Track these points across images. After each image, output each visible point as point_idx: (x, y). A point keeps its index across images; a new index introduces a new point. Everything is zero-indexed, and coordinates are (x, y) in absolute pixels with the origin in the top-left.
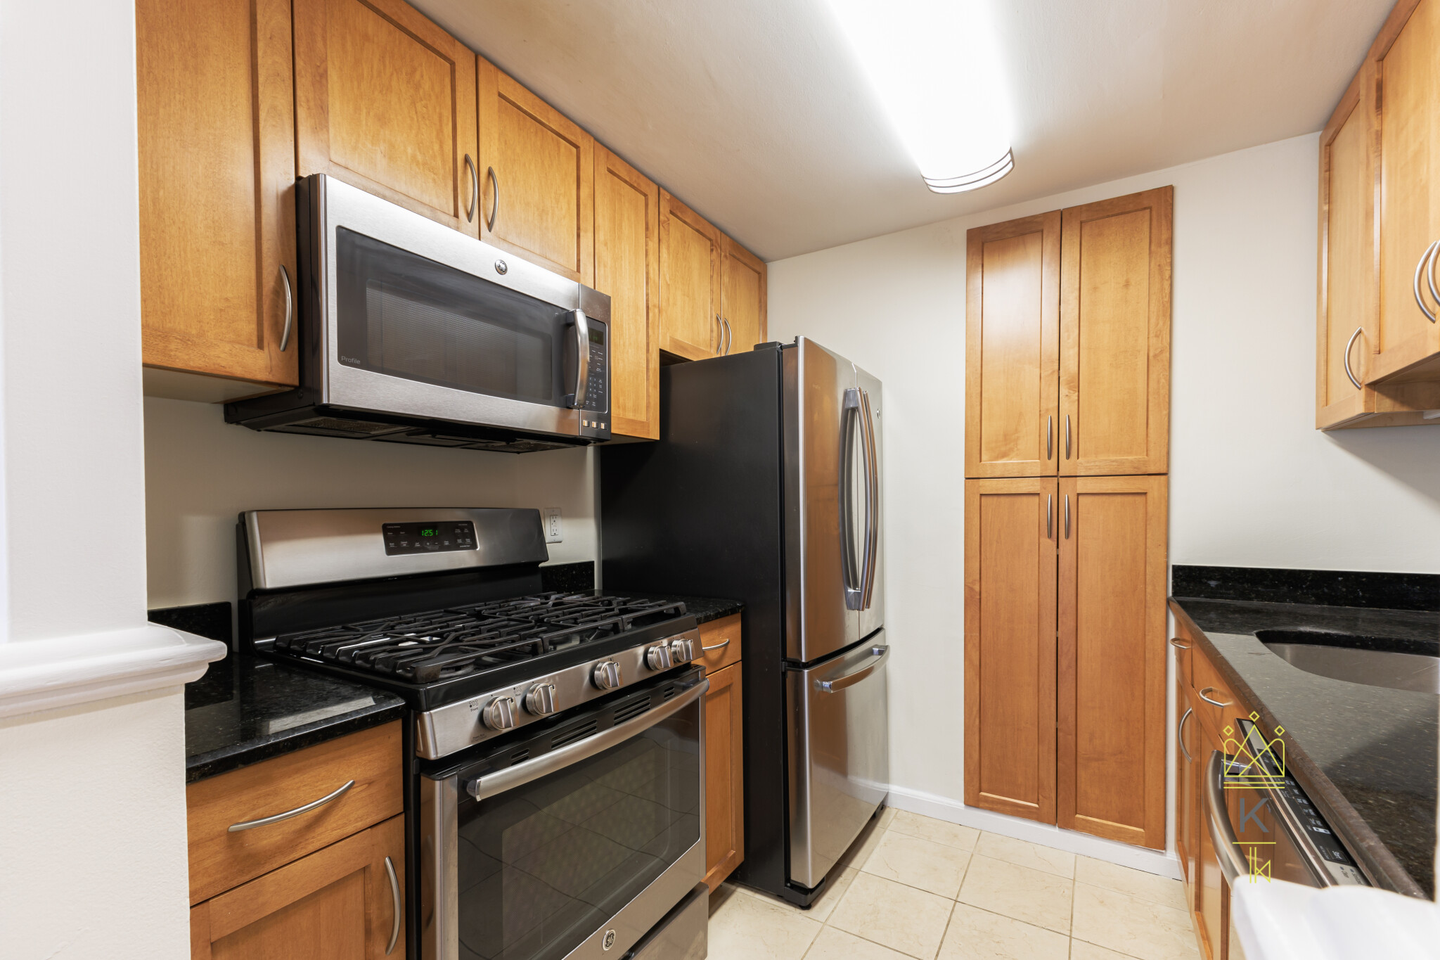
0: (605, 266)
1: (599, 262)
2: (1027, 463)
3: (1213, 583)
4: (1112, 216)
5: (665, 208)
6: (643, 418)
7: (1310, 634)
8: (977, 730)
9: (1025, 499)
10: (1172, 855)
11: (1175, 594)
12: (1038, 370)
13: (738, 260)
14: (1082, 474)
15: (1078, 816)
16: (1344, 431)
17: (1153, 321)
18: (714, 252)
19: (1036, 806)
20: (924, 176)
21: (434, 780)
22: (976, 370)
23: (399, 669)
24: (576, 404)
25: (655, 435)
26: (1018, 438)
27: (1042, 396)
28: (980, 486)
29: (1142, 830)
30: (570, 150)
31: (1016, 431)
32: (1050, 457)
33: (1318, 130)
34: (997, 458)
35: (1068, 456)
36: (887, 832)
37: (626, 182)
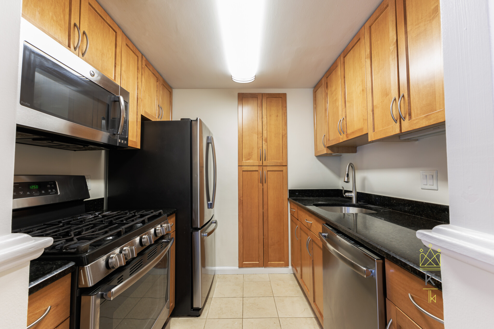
0: (124, 80)
1: (122, 78)
2: (255, 162)
3: (297, 194)
4: (274, 98)
5: (144, 63)
6: (135, 140)
7: (321, 204)
8: (242, 243)
9: (254, 172)
10: (290, 267)
11: (289, 197)
12: (257, 136)
13: (165, 86)
14: (268, 165)
15: (269, 262)
16: (320, 157)
17: (283, 126)
18: (158, 82)
19: (258, 262)
20: (232, 76)
21: (91, 296)
22: (241, 134)
23: (64, 250)
24: (119, 133)
25: (139, 147)
26: (252, 155)
27: (258, 143)
28: (242, 168)
29: (284, 262)
30: (113, 33)
31: (252, 152)
32: (260, 161)
33: (312, 88)
34: (247, 160)
35: (265, 160)
36: (217, 283)
37: (132, 50)
